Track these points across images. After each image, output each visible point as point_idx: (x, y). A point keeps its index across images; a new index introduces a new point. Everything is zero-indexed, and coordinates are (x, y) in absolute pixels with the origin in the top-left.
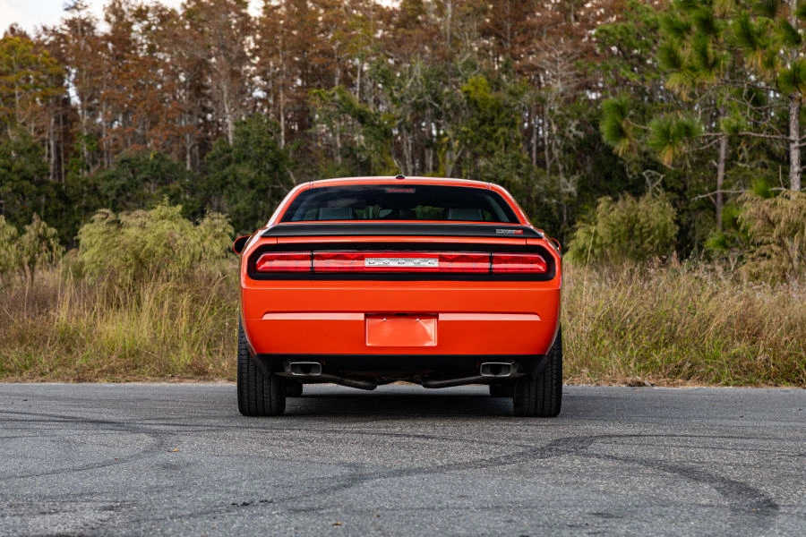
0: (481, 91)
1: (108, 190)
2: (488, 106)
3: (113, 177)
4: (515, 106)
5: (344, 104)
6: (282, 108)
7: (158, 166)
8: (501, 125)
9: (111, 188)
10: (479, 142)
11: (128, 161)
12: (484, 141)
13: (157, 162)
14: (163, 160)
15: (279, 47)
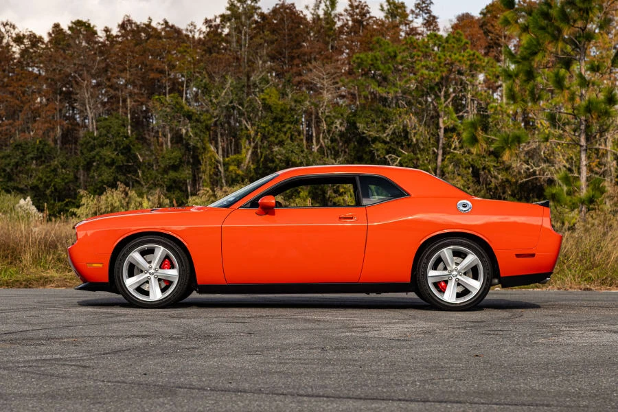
0: (273, 99)
1: (6, 166)
2: (279, 109)
3: (9, 156)
4: (299, 109)
5: (178, 106)
6: (129, 108)
7: (42, 149)
8: (288, 122)
9: (9, 164)
10: (273, 134)
11: (20, 145)
12: (276, 133)
13: (41, 146)
14: (45, 145)
15: (127, 66)
